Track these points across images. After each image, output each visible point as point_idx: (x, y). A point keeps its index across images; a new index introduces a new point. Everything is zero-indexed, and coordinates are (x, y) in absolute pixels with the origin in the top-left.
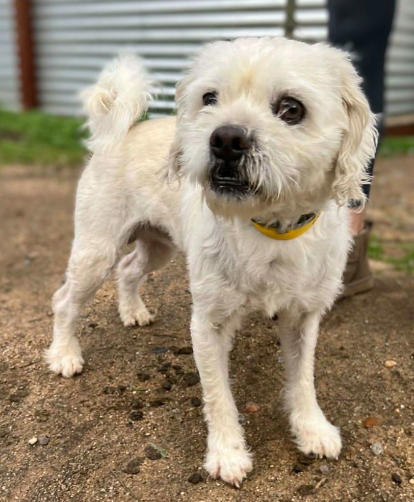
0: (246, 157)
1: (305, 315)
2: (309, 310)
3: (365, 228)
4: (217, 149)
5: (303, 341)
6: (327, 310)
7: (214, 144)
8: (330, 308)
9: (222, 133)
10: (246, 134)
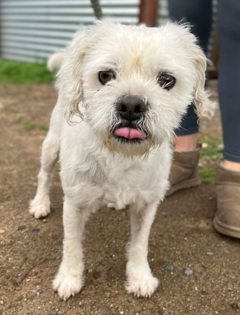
0: (144, 117)
1: (146, 205)
2: (149, 201)
3: (197, 147)
4: (123, 113)
5: (142, 221)
6: (161, 201)
7: (120, 109)
8: (162, 200)
9: (126, 102)
10: (144, 102)
